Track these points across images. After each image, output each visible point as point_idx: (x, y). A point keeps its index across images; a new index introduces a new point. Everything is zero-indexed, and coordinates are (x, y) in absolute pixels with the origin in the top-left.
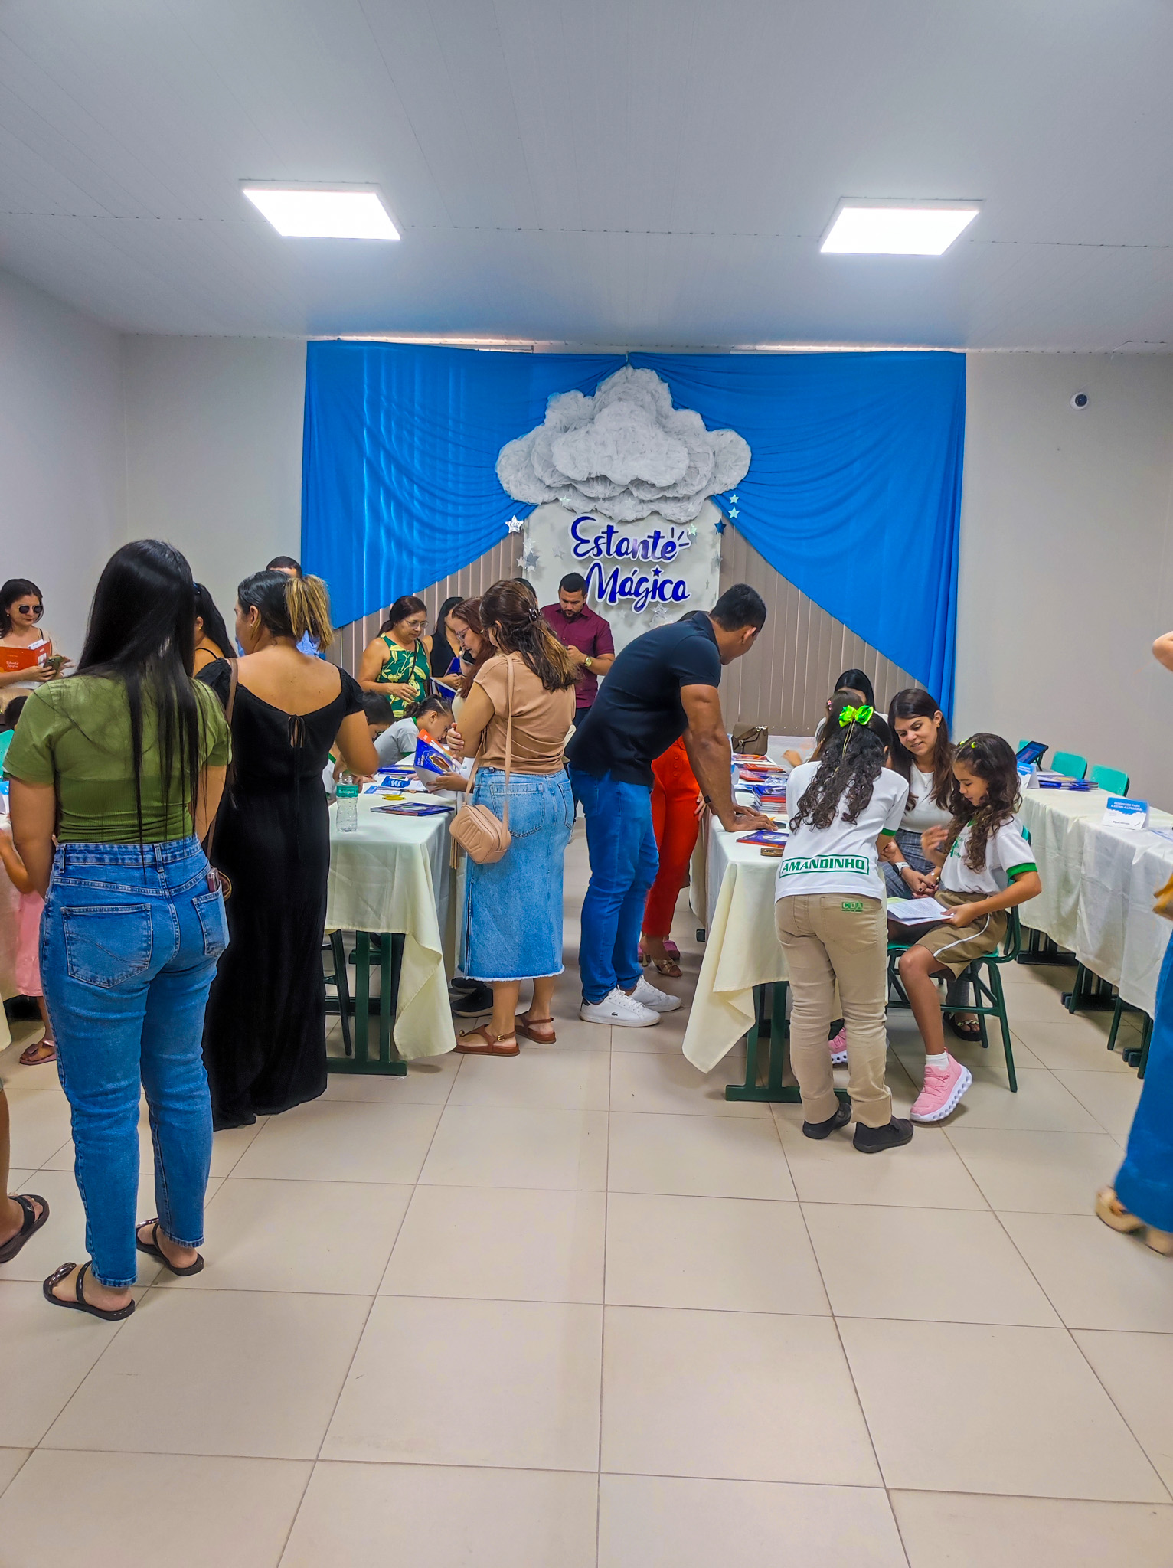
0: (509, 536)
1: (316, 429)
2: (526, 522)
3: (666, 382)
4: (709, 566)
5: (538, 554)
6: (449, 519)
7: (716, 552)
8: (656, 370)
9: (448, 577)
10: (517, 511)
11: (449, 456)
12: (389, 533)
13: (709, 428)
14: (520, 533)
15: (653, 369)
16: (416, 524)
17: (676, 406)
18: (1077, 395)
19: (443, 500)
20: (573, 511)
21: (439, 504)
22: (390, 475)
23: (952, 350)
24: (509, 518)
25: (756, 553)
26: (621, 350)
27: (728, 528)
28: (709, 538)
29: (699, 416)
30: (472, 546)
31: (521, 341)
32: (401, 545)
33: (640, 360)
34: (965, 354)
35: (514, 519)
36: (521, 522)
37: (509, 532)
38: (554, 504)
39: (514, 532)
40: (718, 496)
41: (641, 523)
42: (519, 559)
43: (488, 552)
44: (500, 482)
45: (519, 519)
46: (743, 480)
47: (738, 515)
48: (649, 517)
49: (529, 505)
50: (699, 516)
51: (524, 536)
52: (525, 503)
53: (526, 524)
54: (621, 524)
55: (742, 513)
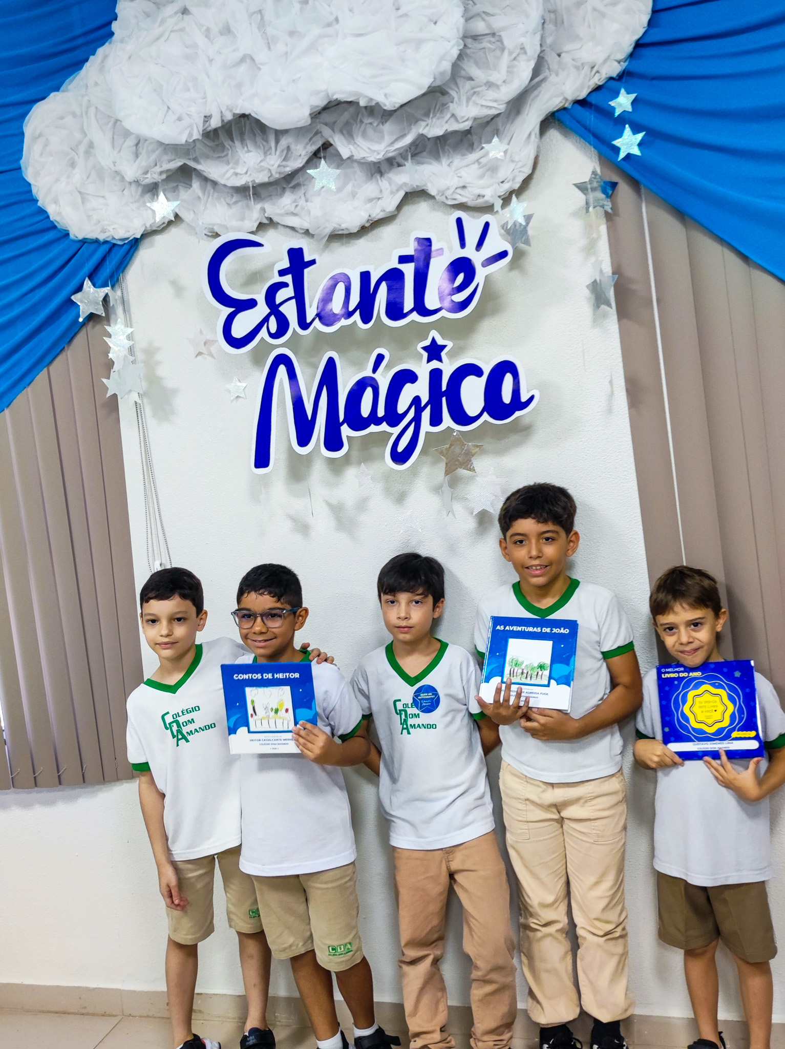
0: (78, 328)
2: (117, 285)
7: (598, 266)
14: (100, 316)
20: (202, 235)
35: (88, 285)
36: (105, 289)
37: (81, 320)
38: (174, 231)
39: (92, 317)
40: (577, 107)
41: (387, 231)
42: (109, 378)
43: (41, 378)
44: (39, 204)
45: (99, 283)
46: (641, 42)
47: (640, 145)
48: (406, 209)
49: (114, 245)
50: (535, 176)
51: (112, 321)
52: (106, 242)
53: (119, 293)
54: (335, 245)
55: (652, 137)
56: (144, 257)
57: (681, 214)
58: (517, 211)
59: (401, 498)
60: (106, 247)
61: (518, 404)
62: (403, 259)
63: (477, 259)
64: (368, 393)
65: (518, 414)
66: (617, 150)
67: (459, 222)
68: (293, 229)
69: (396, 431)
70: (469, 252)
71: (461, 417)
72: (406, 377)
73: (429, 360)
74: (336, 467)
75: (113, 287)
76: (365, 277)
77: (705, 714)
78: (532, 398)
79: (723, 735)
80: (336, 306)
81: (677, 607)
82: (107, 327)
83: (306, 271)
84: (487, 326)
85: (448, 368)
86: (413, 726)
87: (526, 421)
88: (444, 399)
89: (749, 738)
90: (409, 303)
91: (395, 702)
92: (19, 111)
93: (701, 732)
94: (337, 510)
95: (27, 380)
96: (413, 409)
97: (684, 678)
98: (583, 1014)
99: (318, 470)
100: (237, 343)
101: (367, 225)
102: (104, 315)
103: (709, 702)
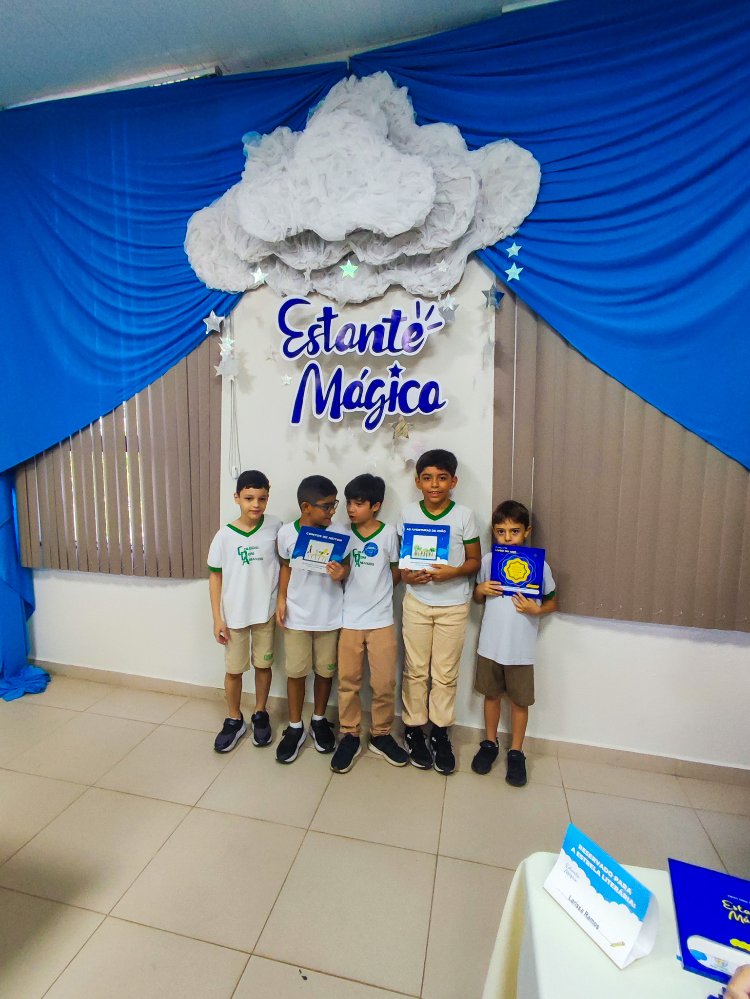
0: (207, 338)
2: (229, 316)
3: (404, 87)
4: (478, 357)
5: (246, 359)
6: (133, 319)
7: (489, 337)
8: (391, 74)
9: (136, 395)
10: (217, 304)
14: (221, 332)
15: (385, 71)
20: (278, 294)
24: (205, 313)
26: (340, 56)
27: (506, 297)
28: (477, 315)
30: (161, 353)
33: (368, 64)
35: (213, 315)
36: (222, 319)
37: (207, 333)
38: (262, 290)
39: (213, 332)
40: (489, 250)
41: (377, 305)
42: (218, 366)
43: (183, 361)
44: (191, 267)
45: (219, 314)
46: (528, 219)
47: (520, 274)
48: (389, 294)
49: (230, 294)
50: (460, 285)
51: (223, 336)
52: (225, 292)
53: (229, 321)
54: (349, 309)
55: (527, 271)
56: (244, 302)
57: (536, 315)
58: (449, 302)
59: (367, 448)
60: (225, 295)
61: (436, 405)
62: (385, 320)
63: (425, 325)
64: (357, 390)
65: (436, 410)
66: (507, 276)
67: (418, 303)
68: (327, 297)
69: (370, 412)
70: (421, 321)
71: (405, 408)
72: (378, 384)
73: (392, 377)
74: (334, 428)
75: (226, 317)
76: (364, 327)
77: (514, 573)
78: (445, 403)
79: (522, 585)
80: (346, 341)
81: (507, 521)
82: (221, 338)
83: (332, 320)
84: (424, 362)
85: (402, 381)
86: (362, 563)
87: (439, 415)
88: (397, 398)
89: (536, 589)
90: (385, 344)
91: (354, 550)
92: (187, 215)
93: (511, 581)
94: (332, 451)
95: (175, 362)
96: (380, 401)
97: (507, 553)
98: (429, 721)
99: (325, 428)
100: (290, 355)
101: (367, 300)
102: (219, 331)
103: (518, 567)
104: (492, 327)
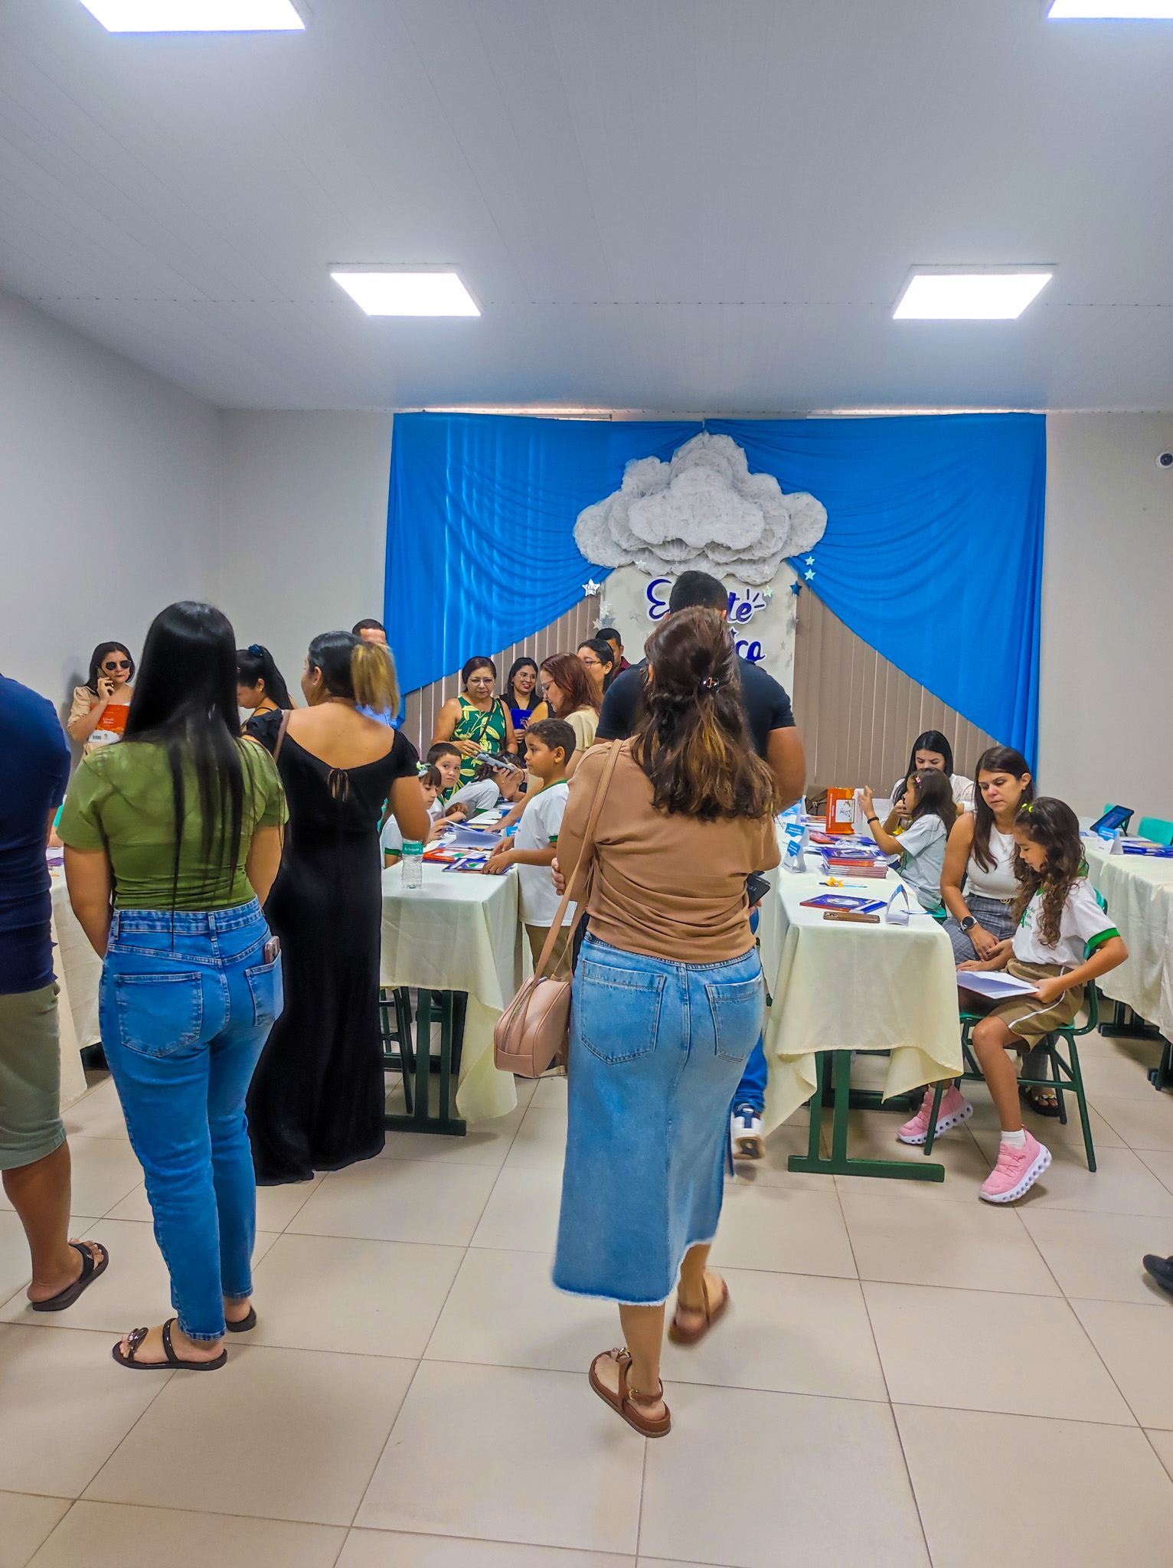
0: (586, 599)
1: (400, 497)
2: (603, 585)
3: (741, 447)
4: (785, 628)
5: (614, 616)
6: (527, 582)
7: (792, 614)
8: (732, 436)
9: (525, 639)
10: (594, 574)
11: (529, 523)
12: (469, 596)
13: (785, 492)
14: (597, 596)
15: (729, 434)
16: (494, 587)
17: (752, 470)
18: (1163, 454)
19: (520, 563)
20: (649, 574)
21: (517, 569)
22: (470, 540)
23: (1032, 411)
24: (585, 581)
25: (832, 615)
26: (698, 417)
27: (804, 590)
28: (785, 599)
29: (775, 479)
30: (548, 609)
31: (599, 410)
32: (480, 608)
33: (716, 426)
34: (1045, 415)
35: (591, 582)
36: (598, 585)
37: (587, 595)
38: (631, 569)
39: (592, 595)
40: (794, 559)
43: (565, 615)
44: (578, 546)
45: (595, 582)
46: (819, 542)
47: (813, 576)
49: (605, 567)
50: (775, 578)
51: (600, 599)
53: (603, 587)
55: (818, 574)
56: (615, 575)
57: (822, 600)
58: (768, 591)
60: (601, 568)
63: (753, 605)
66: (805, 576)
67: (748, 590)
70: (750, 602)
82: (596, 600)
84: (751, 629)
92: (579, 509)
95: (559, 616)
100: (655, 617)
102: (595, 595)
104: (795, 607)
